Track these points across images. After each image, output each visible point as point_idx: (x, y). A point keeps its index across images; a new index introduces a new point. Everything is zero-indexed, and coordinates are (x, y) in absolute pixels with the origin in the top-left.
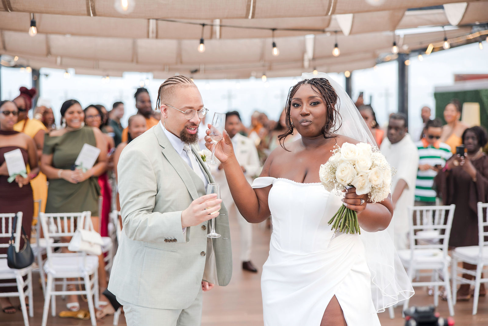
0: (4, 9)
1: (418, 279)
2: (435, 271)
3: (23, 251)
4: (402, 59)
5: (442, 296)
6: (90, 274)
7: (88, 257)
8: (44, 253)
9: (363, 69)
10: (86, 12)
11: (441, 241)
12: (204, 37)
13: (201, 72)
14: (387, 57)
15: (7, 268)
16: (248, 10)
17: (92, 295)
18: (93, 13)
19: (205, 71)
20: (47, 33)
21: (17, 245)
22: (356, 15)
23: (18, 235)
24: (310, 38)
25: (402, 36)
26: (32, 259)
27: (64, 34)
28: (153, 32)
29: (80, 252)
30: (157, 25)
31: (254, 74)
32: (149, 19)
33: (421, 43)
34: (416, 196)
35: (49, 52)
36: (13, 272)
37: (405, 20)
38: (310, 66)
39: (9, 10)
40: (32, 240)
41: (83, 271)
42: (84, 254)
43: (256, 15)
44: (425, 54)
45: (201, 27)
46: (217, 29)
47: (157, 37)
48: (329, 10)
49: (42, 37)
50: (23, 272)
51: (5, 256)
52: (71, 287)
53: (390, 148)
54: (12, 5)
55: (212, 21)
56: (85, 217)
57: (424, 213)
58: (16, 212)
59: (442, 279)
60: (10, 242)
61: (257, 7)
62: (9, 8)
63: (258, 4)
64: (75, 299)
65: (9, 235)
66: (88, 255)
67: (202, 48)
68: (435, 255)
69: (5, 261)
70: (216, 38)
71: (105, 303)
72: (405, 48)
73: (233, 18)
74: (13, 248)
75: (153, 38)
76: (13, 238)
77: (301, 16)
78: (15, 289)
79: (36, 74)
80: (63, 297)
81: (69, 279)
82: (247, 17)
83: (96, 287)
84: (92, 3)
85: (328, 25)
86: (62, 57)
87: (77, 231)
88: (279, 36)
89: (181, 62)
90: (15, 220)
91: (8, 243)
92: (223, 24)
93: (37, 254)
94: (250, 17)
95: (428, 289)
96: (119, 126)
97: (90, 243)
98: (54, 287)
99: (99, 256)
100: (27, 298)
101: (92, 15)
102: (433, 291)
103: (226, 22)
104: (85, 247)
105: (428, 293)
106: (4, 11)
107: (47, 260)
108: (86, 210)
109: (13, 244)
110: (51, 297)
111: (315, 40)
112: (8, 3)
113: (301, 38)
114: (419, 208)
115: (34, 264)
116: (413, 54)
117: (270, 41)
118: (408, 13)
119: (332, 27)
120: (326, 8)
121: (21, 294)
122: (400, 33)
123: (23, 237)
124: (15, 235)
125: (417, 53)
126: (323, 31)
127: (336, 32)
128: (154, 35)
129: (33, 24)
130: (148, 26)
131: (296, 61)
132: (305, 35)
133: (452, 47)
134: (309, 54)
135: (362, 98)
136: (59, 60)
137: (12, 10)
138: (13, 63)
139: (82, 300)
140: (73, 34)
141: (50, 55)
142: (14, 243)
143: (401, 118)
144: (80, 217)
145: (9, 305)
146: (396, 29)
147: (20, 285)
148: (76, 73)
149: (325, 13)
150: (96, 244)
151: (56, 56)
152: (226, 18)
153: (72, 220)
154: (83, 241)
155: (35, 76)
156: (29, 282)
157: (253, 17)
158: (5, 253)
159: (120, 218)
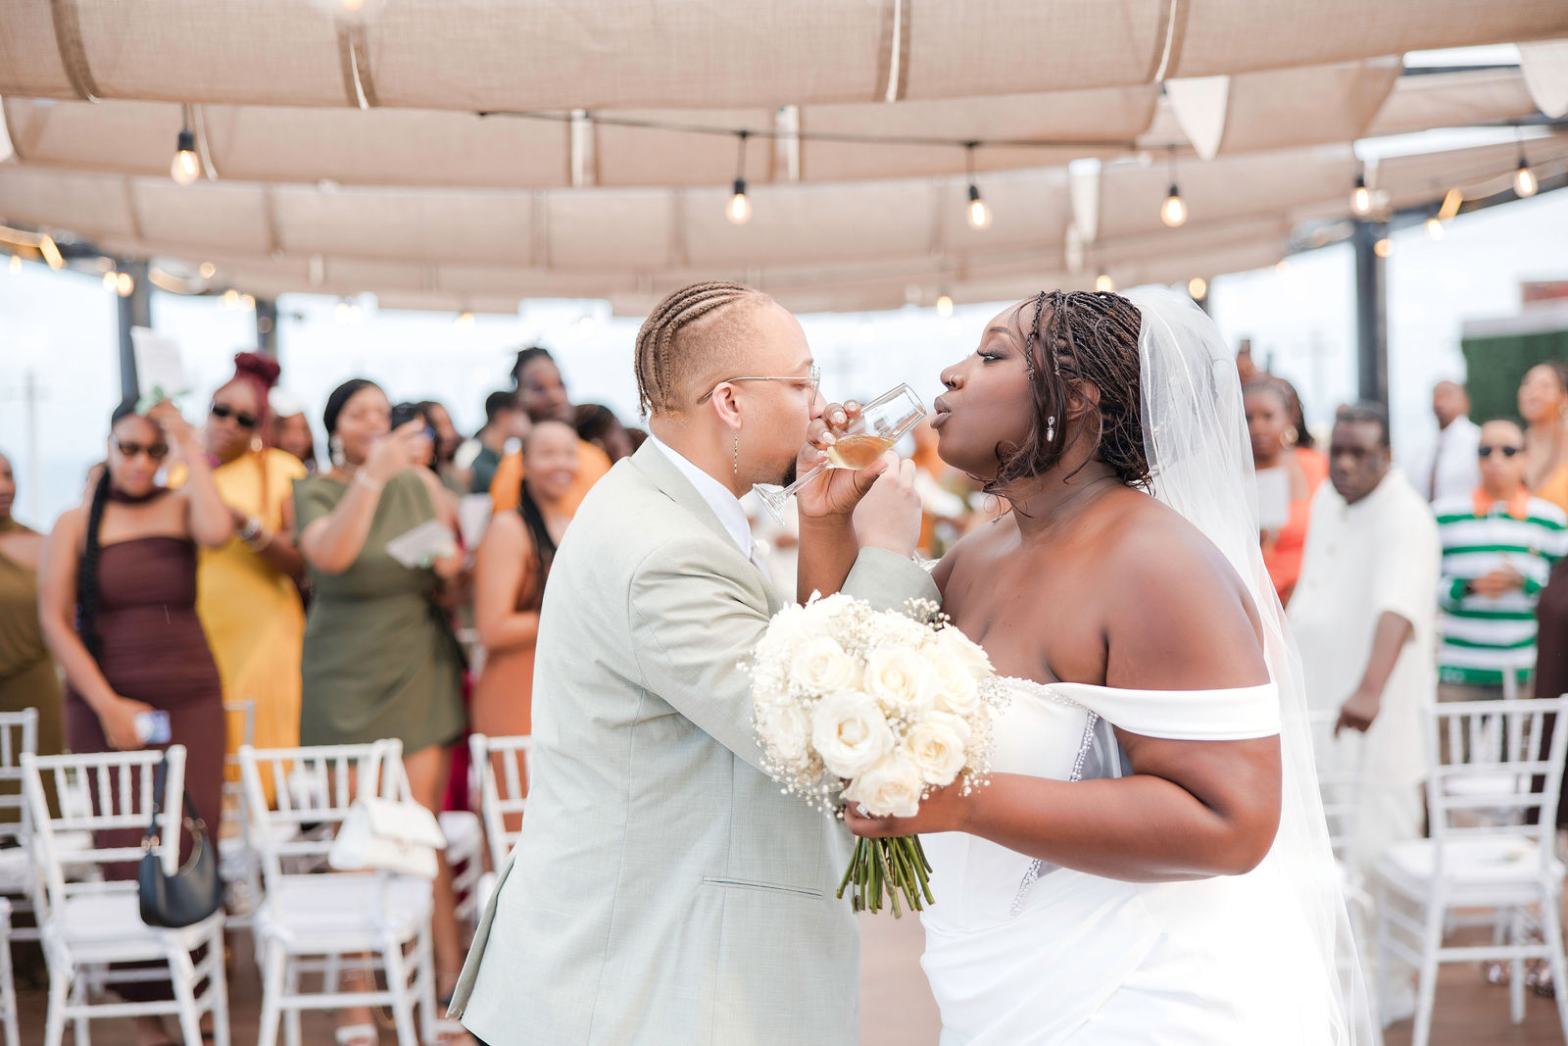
0: (72, 93)
3: (190, 873)
4: (1365, 237)
6: (403, 942)
7: (396, 885)
11: (1533, 815)
12: (748, 175)
14: (1317, 234)
15: (137, 925)
16: (884, 67)
17: (412, 1004)
18: (368, 97)
20: (264, 179)
21: (169, 853)
23: (172, 820)
24: (1085, 169)
25: (1374, 164)
27: (314, 180)
28: (585, 168)
29: (370, 870)
30: (596, 138)
31: (914, 293)
32: (569, 120)
34: (1442, 669)
35: (275, 244)
36: (156, 939)
38: (1085, 265)
39: (88, 93)
41: (378, 931)
42: (381, 876)
43: (911, 89)
44: (1438, 218)
45: (736, 141)
46: (790, 147)
47: (597, 182)
48: (1157, 61)
49: (247, 194)
50: (191, 935)
53: (1343, 516)
55: (772, 119)
56: (383, 761)
57: (1475, 724)
58: (164, 748)
59: (1537, 936)
61: (913, 57)
62: (88, 85)
63: (917, 50)
64: (365, 1013)
65: (144, 820)
66: (394, 877)
67: (739, 208)
68: (1511, 859)
69: (133, 903)
70: (787, 180)
72: (1379, 201)
73: (835, 100)
74: (154, 862)
75: (585, 185)
76: (157, 831)
77: (1064, 88)
79: (267, 312)
82: (879, 96)
83: (426, 977)
84: (360, 59)
85: (1148, 124)
86: (326, 256)
87: (357, 806)
88: (987, 169)
89: (686, 262)
90: (161, 771)
92: (810, 127)
94: (891, 94)
97: (398, 841)
98: (292, 978)
99: (432, 880)
100: (206, 1019)
101: (366, 103)
102: (1506, 971)
103: (818, 119)
104: (385, 855)
105: (1489, 972)
106: (74, 99)
107: (267, 892)
108: (387, 736)
109: (155, 849)
110: (283, 1014)
111: (1102, 179)
113: (1054, 177)
114: (1456, 709)
116: (1401, 221)
117: (960, 185)
118: (1405, 84)
119: (1160, 133)
120: (1147, 56)
121: (186, 1008)
122: (1371, 150)
123: (190, 824)
124: (162, 820)
126: (1131, 146)
127: (1171, 149)
128: (589, 178)
129: (186, 142)
130: (569, 143)
131: (1041, 247)
132: (1065, 163)
133: (1543, 188)
134: (1085, 224)
135: (1249, 358)
136: (316, 267)
137: (98, 93)
138: (198, 284)
140: (342, 181)
141: (281, 252)
142: (159, 846)
143: (1369, 418)
144: (367, 758)
147: (184, 976)
148: (382, 306)
149: (1143, 74)
150: (417, 844)
151: (306, 253)
152: (815, 100)
153: (342, 769)
154: (375, 834)
155: (263, 318)
156: (215, 964)
157: (901, 95)
158: (131, 879)
159: (494, 758)
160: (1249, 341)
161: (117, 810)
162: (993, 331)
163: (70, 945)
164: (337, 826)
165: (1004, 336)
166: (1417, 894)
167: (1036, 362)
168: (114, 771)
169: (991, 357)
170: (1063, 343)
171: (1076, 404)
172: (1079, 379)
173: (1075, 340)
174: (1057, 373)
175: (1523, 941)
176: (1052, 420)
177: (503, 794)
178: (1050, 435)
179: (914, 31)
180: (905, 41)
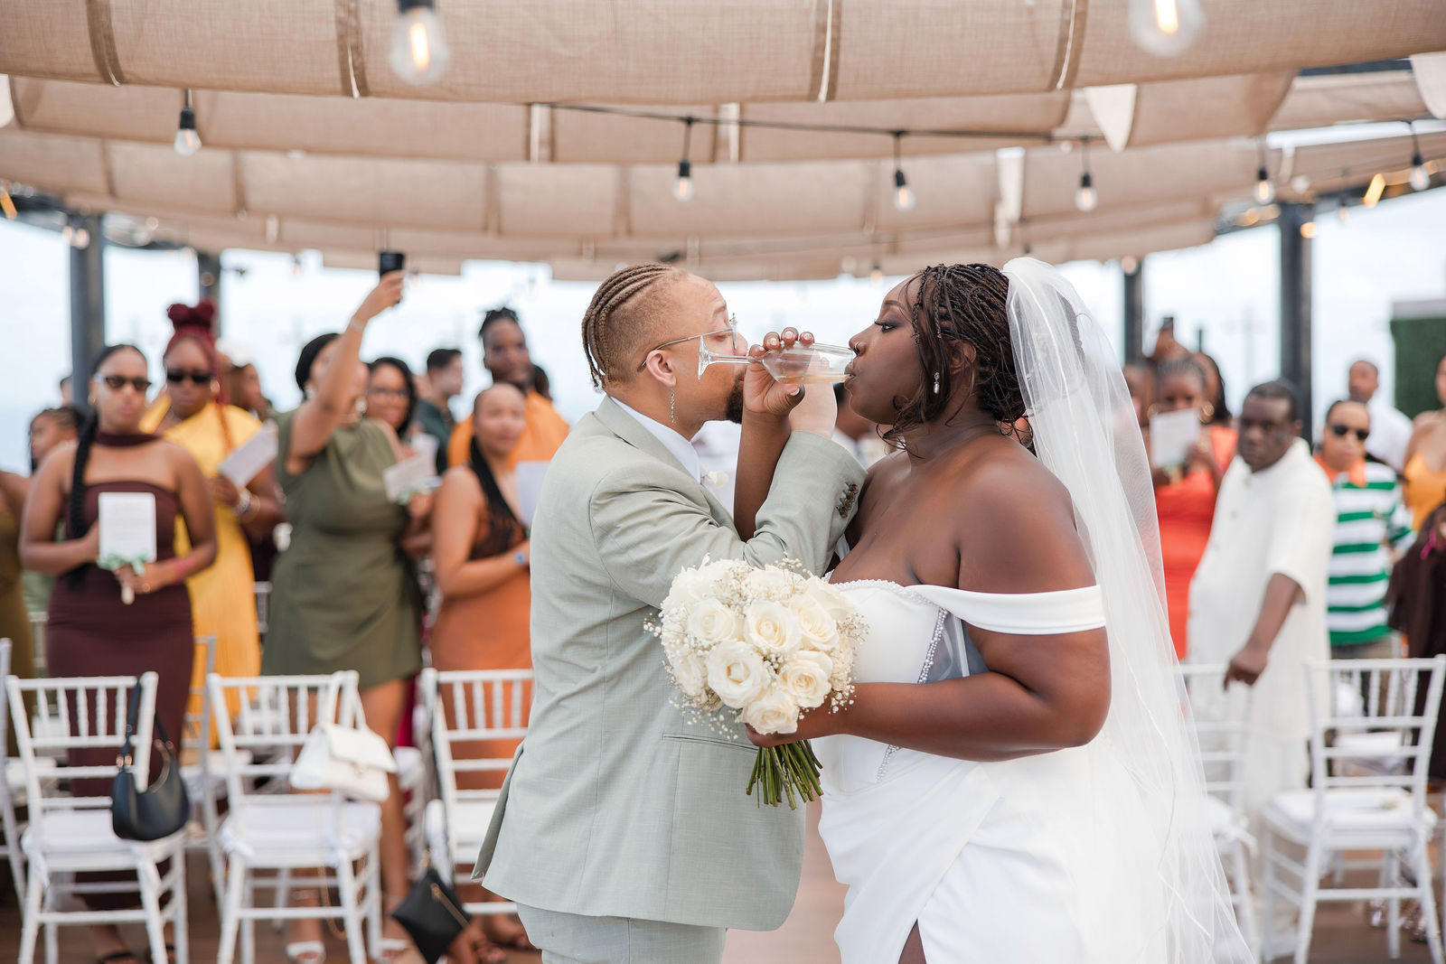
0: (99, 78)
1: (1338, 879)
2: (1389, 853)
3: (158, 789)
4: (1291, 220)
5: (1414, 929)
6: (355, 859)
7: (351, 808)
8: (220, 793)
9: (1178, 250)
10: (339, 86)
11: (1410, 764)
12: (691, 157)
13: (689, 259)
14: (1248, 213)
15: (111, 839)
16: (817, 75)
17: (362, 918)
18: (359, 88)
19: (701, 255)
20: (235, 147)
21: (141, 771)
22: (1146, 87)
23: (143, 741)
24: (1011, 157)
25: (1289, 152)
26: (185, 811)
27: (283, 149)
28: (541, 143)
29: (326, 791)
30: (553, 120)
31: (848, 264)
32: (529, 105)
33: (1346, 172)
35: (241, 204)
36: (128, 851)
37: (1293, 104)
38: (1012, 242)
39: (113, 78)
40: (186, 757)
41: (332, 849)
42: (337, 797)
43: (840, 91)
44: (1363, 203)
45: (682, 126)
46: (732, 132)
47: (552, 158)
48: (1057, 73)
49: (221, 158)
50: (158, 849)
51: (106, 801)
52: (304, 895)
53: (1247, 483)
54: (124, 65)
55: (717, 110)
56: (341, 690)
58: (138, 673)
59: (1413, 883)
60: (120, 761)
61: (842, 65)
62: (115, 73)
63: (845, 59)
64: (313, 930)
65: (118, 740)
66: (350, 800)
67: (684, 188)
68: (1387, 807)
69: (105, 819)
70: (728, 159)
71: (398, 944)
72: (1301, 186)
73: (772, 99)
74: (127, 778)
75: (541, 160)
76: (130, 750)
77: (975, 93)
78: (134, 901)
79: (209, 266)
80: (279, 925)
81: (297, 872)
82: (812, 96)
83: (374, 895)
84: (355, 57)
85: (1063, 118)
86: (282, 216)
87: (316, 732)
88: (916, 154)
89: (630, 232)
90: (135, 695)
91: (113, 763)
92: (749, 117)
93: (201, 795)
94: (823, 95)
95: (1369, 909)
96: (446, 421)
97: (354, 764)
98: (248, 894)
99: (382, 805)
100: (169, 928)
101: (356, 93)
102: (1384, 915)
103: (756, 112)
104: (341, 777)
105: (1370, 920)
106: (100, 83)
107: (228, 814)
109: (128, 766)
110: (240, 924)
111: (1026, 163)
112: (110, 60)
113: (985, 159)
115: (193, 827)
116: (1324, 205)
117: (889, 167)
118: (1300, 83)
119: (1074, 125)
120: (1050, 68)
121: (152, 916)
122: (1284, 141)
123: (160, 745)
124: (134, 740)
125: (1334, 203)
126: (1047, 137)
127: (1085, 140)
128: (546, 152)
129: (187, 121)
130: (528, 125)
131: (971, 226)
132: (995, 149)
133: (1435, 183)
134: (1009, 209)
135: (1172, 335)
136: (272, 226)
137: (122, 80)
138: (143, 236)
139: (332, 932)
140: (309, 150)
141: (245, 212)
142: (132, 764)
143: (1279, 395)
144: (327, 687)
145: (118, 948)
146: (1267, 132)
147: (150, 887)
148: (326, 264)
149: (1046, 83)
150: (371, 767)
151: (265, 214)
152: (754, 99)
153: (303, 697)
154: (333, 757)
155: (207, 273)
156: (177, 878)
157: (831, 96)
158: (105, 795)
159: (444, 690)
160: (1172, 319)
161: (93, 731)
162: (888, 304)
163: (45, 855)
164: (297, 751)
165: (896, 308)
166: (1299, 837)
167: (922, 329)
168: (92, 694)
169: (887, 325)
170: (943, 310)
171: (957, 361)
172: (957, 341)
173: (953, 307)
174: (939, 336)
175: (1399, 884)
176: (937, 376)
177: (451, 724)
178: (936, 389)
179: (843, 43)
180: (836, 52)
